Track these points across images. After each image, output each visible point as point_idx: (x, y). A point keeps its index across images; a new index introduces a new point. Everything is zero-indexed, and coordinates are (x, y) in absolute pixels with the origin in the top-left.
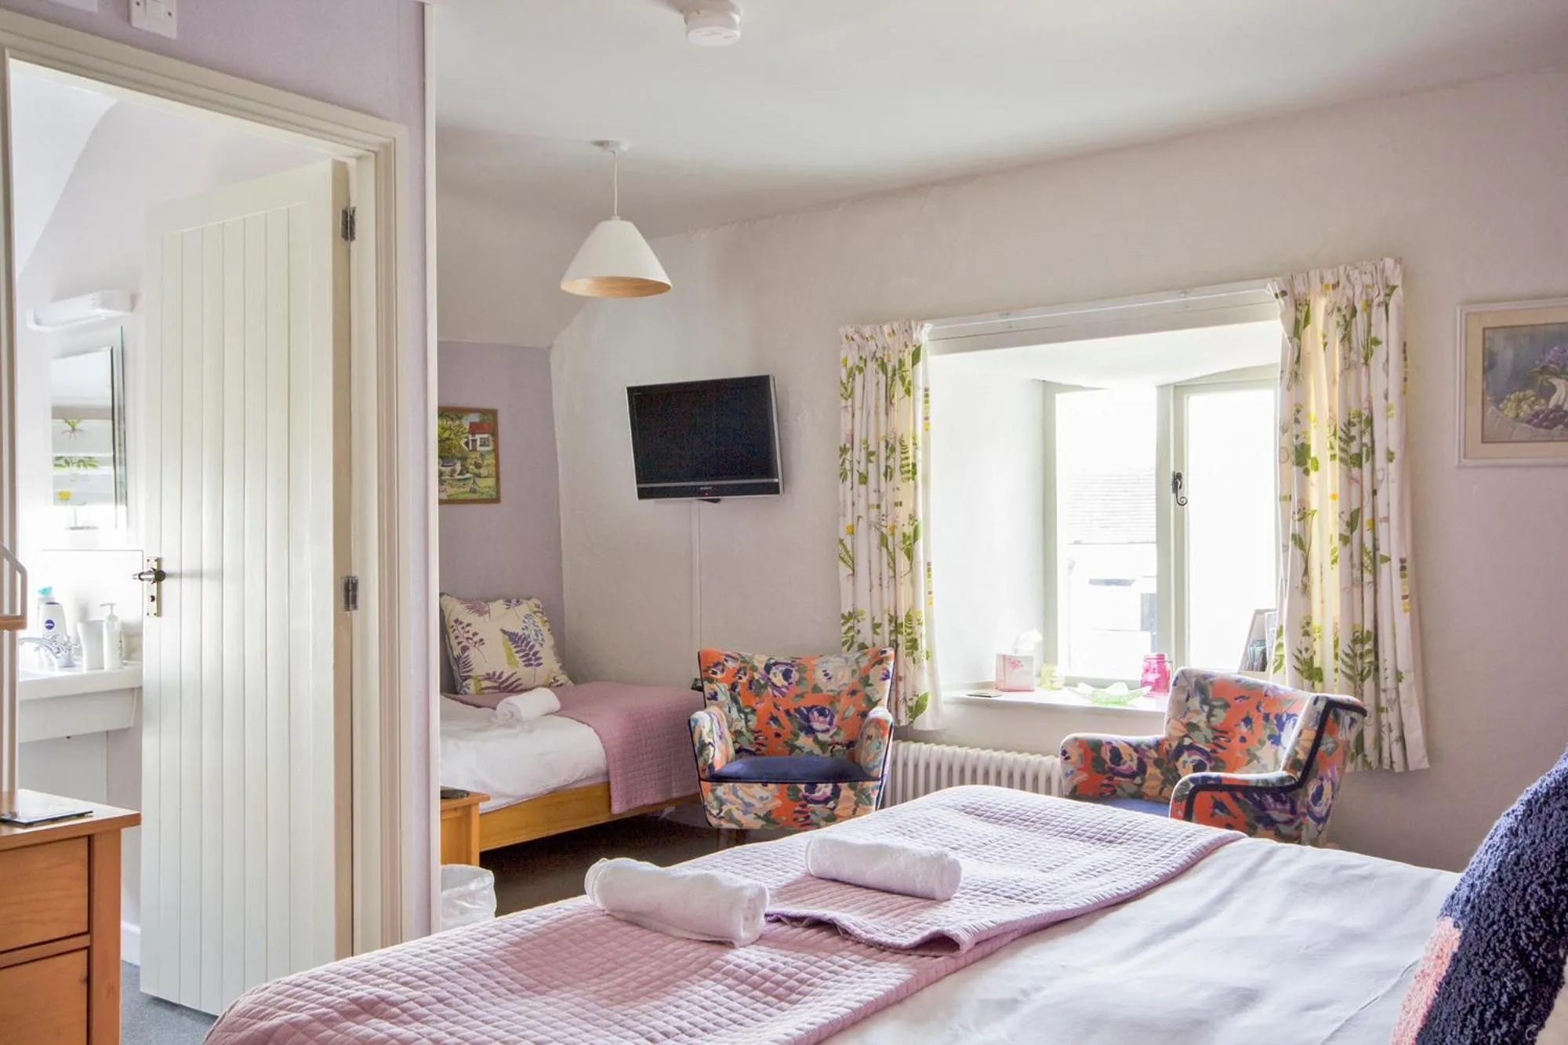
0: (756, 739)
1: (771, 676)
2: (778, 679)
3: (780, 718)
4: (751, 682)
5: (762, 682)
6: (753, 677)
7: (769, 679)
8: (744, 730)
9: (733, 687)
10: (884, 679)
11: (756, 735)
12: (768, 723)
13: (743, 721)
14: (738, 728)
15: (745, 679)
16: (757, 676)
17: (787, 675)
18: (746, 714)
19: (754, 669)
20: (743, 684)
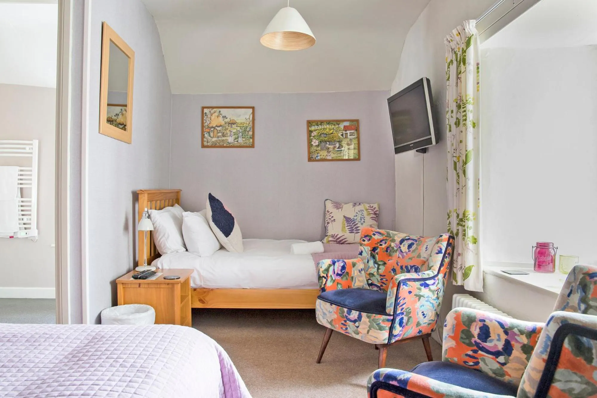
0: (381, 279)
1: (402, 246)
2: (404, 248)
3: (397, 270)
4: (387, 248)
5: (395, 249)
6: (390, 245)
7: (400, 247)
8: (375, 274)
9: (374, 249)
10: (437, 253)
11: (382, 277)
12: (390, 272)
13: (376, 269)
14: (372, 272)
15: (384, 246)
16: (393, 245)
17: (410, 246)
18: (379, 265)
19: (393, 241)
20: (383, 248)
